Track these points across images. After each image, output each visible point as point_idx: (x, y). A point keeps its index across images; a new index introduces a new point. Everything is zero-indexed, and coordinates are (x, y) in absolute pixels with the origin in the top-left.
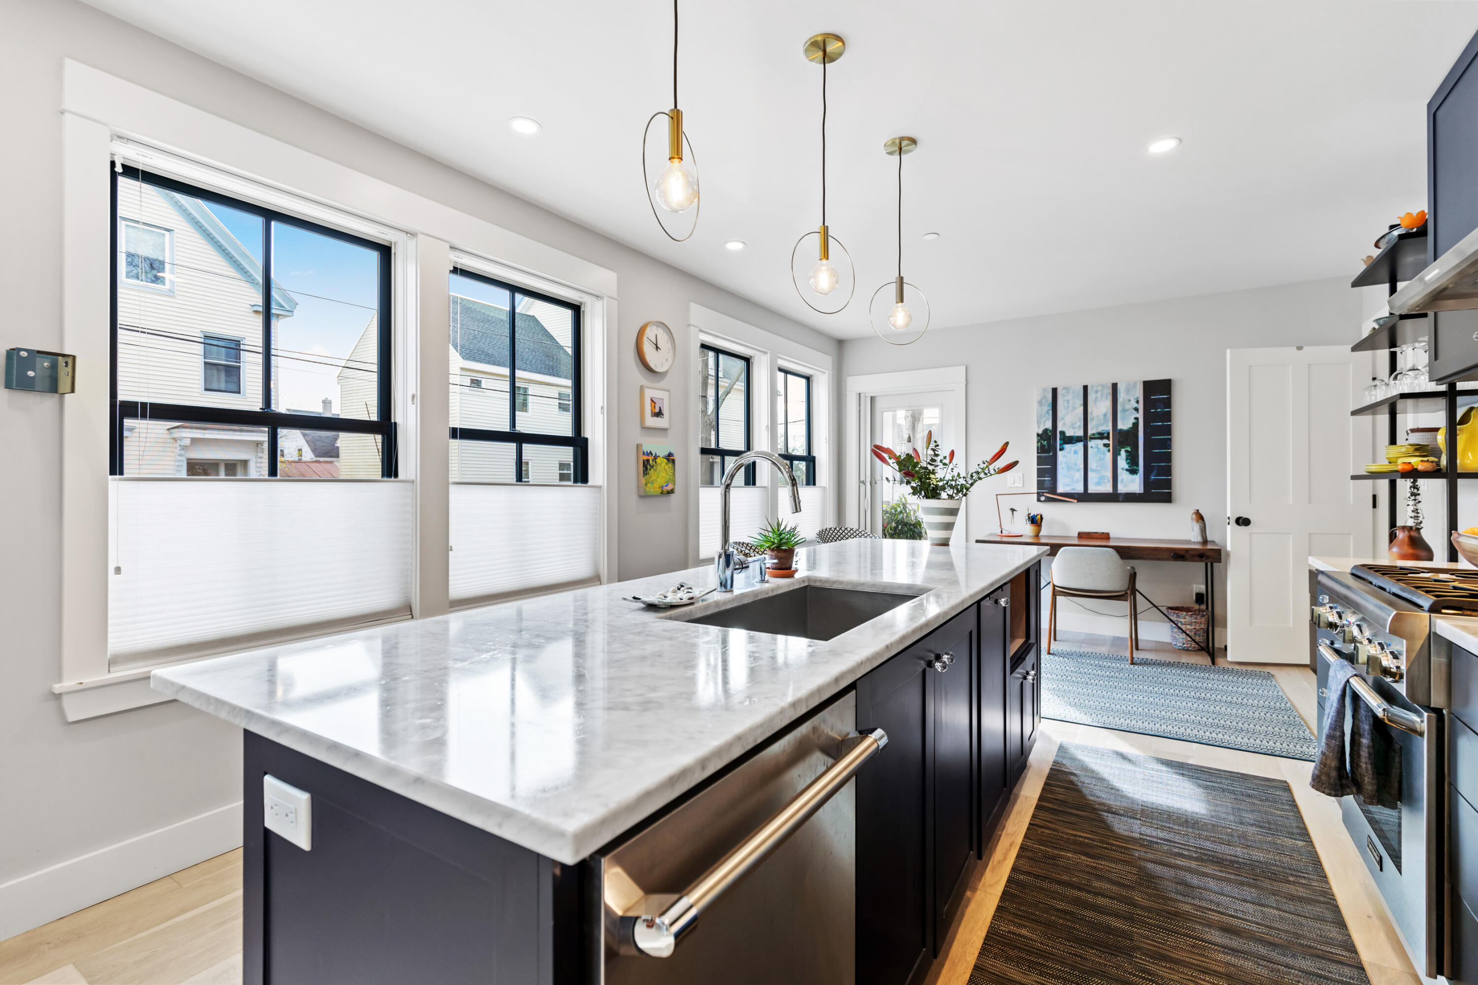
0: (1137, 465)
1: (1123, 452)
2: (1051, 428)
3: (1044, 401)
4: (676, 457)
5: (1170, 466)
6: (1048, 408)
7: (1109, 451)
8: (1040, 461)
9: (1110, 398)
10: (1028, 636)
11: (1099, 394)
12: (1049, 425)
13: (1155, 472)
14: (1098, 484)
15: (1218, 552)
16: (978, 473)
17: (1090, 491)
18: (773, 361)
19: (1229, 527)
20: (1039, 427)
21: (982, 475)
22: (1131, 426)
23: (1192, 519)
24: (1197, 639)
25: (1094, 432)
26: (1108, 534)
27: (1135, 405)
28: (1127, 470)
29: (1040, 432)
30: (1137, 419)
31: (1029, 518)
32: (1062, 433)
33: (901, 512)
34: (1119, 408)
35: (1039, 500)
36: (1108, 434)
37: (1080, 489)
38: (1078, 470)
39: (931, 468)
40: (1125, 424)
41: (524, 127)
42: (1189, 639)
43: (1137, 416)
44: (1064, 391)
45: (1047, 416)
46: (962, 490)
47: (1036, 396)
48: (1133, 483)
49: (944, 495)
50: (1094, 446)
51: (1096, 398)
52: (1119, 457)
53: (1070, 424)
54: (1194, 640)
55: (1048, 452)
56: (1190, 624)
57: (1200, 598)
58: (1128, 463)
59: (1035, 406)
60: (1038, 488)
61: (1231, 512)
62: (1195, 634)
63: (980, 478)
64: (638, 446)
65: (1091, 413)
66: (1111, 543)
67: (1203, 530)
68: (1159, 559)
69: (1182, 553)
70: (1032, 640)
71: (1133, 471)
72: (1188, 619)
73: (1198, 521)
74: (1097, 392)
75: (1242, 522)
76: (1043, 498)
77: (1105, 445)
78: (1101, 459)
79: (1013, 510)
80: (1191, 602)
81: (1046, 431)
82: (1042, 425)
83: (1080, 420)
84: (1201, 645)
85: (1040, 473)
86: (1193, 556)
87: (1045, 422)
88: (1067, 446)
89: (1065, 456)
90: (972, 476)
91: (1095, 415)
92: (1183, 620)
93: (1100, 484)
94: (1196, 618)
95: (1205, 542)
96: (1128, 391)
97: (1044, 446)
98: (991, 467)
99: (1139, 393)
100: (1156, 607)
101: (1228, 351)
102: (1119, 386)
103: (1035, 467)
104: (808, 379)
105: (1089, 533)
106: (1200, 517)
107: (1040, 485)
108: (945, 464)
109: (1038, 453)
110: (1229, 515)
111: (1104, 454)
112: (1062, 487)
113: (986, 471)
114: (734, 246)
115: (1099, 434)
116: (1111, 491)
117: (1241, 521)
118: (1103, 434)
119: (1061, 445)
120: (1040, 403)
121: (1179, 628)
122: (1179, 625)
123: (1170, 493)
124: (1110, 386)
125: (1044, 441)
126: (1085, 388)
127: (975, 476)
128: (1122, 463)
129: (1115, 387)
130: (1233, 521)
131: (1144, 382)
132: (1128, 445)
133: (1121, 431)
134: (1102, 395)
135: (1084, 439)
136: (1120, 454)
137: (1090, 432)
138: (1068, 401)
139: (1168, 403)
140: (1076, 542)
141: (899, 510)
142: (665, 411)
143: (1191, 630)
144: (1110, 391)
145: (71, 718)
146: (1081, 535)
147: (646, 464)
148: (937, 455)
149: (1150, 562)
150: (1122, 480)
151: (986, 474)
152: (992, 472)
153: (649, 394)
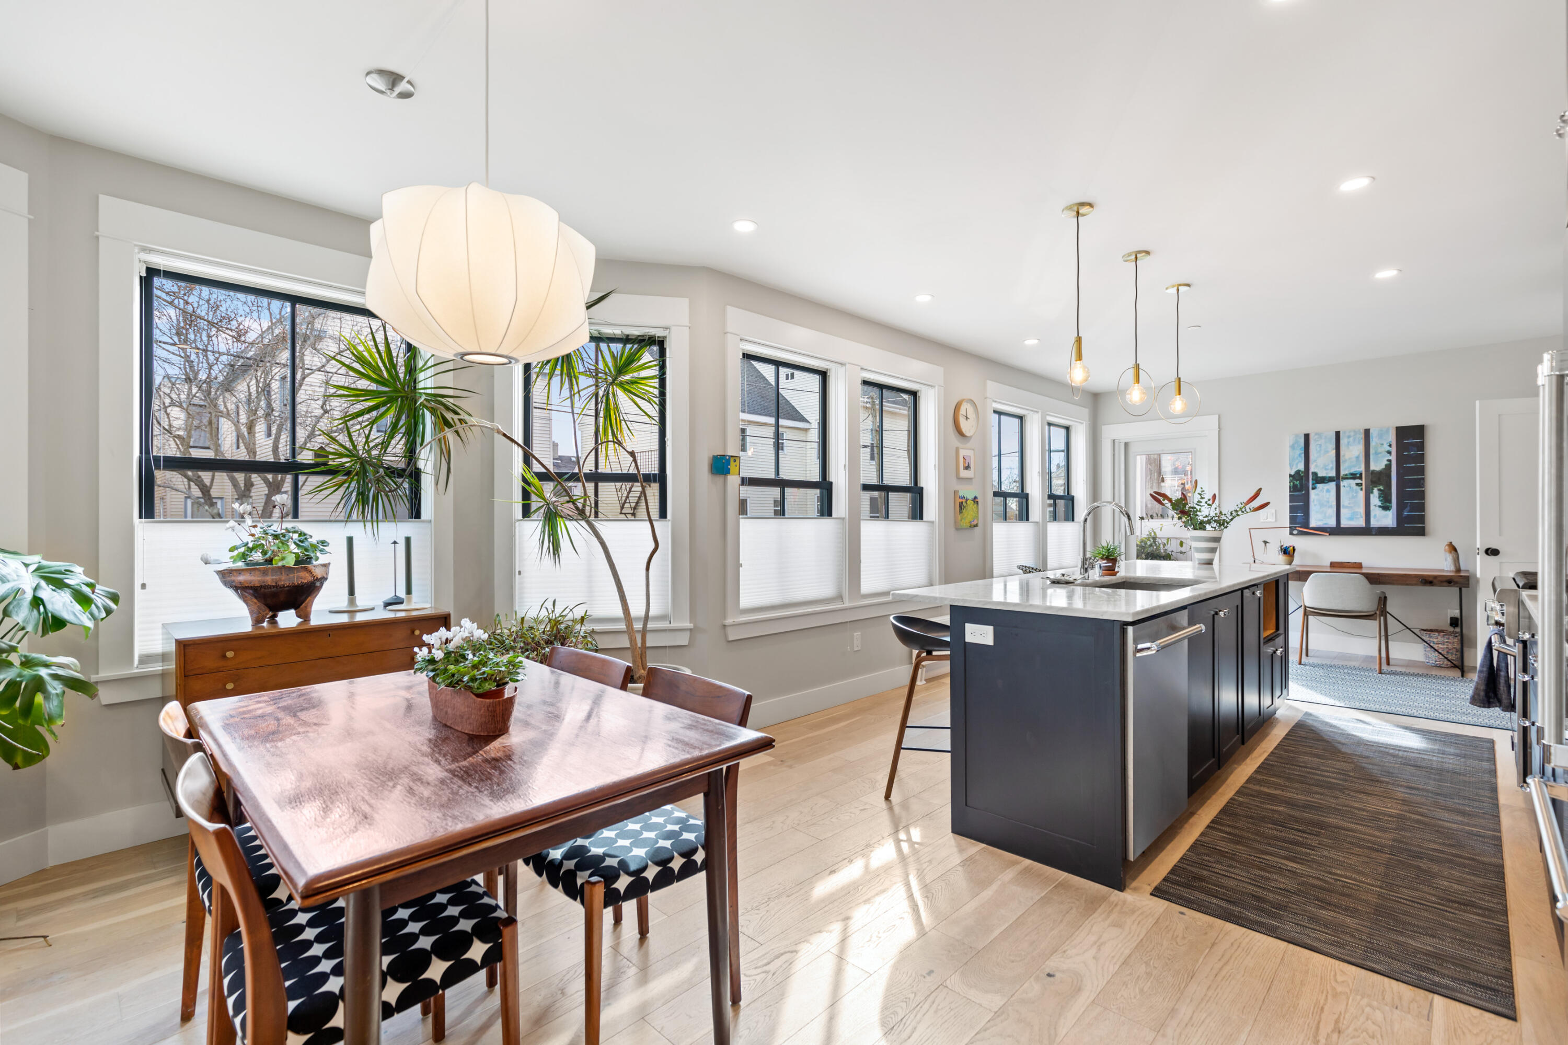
0: (1390, 502)
1: (1376, 491)
2: (1303, 470)
3: (1296, 445)
4: (979, 500)
5: (1423, 504)
6: (1300, 451)
7: (1362, 489)
8: (1292, 499)
9: (1362, 442)
10: (1277, 628)
11: (1351, 439)
12: (1301, 467)
13: (1408, 508)
14: (1351, 519)
15: (1467, 578)
16: (1236, 511)
17: (1342, 526)
18: (1043, 418)
19: (1478, 557)
20: (1291, 469)
21: (1240, 513)
22: (1384, 467)
23: (1445, 550)
24: (1450, 657)
25: (1347, 472)
26: (1361, 564)
27: (1388, 448)
28: (1380, 507)
29: (1293, 473)
30: (1390, 461)
31: (1281, 549)
32: (1315, 474)
33: (1151, 545)
34: (1372, 451)
35: (1291, 534)
36: (1361, 474)
37: (1332, 523)
38: (1331, 507)
39: (1198, 508)
40: (1377, 465)
41: (923, 298)
42: (1441, 657)
43: (1390, 458)
44: (1316, 436)
45: (1300, 459)
46: (1222, 524)
47: (1288, 441)
48: (1388, 519)
49: (1208, 527)
50: (1346, 485)
51: (1348, 443)
52: (1372, 496)
53: (1322, 464)
54: (1446, 658)
55: (1300, 490)
56: (1443, 643)
57: (1455, 622)
58: (1380, 501)
59: (1287, 450)
60: (1290, 523)
61: (1480, 543)
62: (1448, 652)
63: (1238, 515)
64: (955, 492)
65: (1344, 456)
66: (1364, 571)
67: (1457, 560)
68: (1407, 584)
69: (1431, 579)
70: (1281, 630)
71: (1386, 508)
72: (1440, 639)
73: (1451, 552)
74: (1349, 437)
75: (1492, 552)
76: (1295, 532)
77: (1357, 484)
78: (1353, 497)
79: (1265, 542)
80: (1445, 624)
81: (1298, 472)
82: (1294, 467)
83: (1332, 462)
84: (1454, 662)
85: (1292, 509)
86: (1442, 582)
87: (1297, 464)
88: (1318, 485)
89: (1317, 495)
90: (1232, 514)
91: (1347, 457)
92: (1435, 640)
93: (1353, 517)
94: (1449, 639)
95: (1458, 570)
96: (1380, 436)
97: (1297, 485)
98: (1247, 507)
99: (1392, 437)
100: (1410, 629)
101: (1477, 402)
102: (1371, 431)
103: (1287, 504)
104: (1067, 429)
105: (1341, 563)
106: (1453, 549)
107: (1293, 520)
108: (1209, 505)
109: (1290, 491)
110: (1478, 546)
111: (1357, 492)
112: (1315, 520)
113: (1243, 510)
114: (1031, 342)
115: (1352, 474)
116: (1364, 525)
117: (1489, 551)
118: (1356, 474)
119: (1313, 484)
120: (1293, 447)
121: (1432, 647)
122: (1432, 644)
123: (1424, 527)
124: (1362, 431)
125: (1297, 481)
126: (1338, 434)
127: (1234, 514)
128: (1375, 499)
129: (1367, 432)
130: (1482, 551)
131: (1398, 428)
132: (1380, 484)
133: (1373, 472)
134: (1354, 440)
135: (1337, 479)
136: (1372, 493)
137: (1342, 473)
138: (1320, 445)
139: (1421, 446)
140: (1329, 570)
141: (1149, 543)
142: (972, 466)
143: (1443, 649)
144: (1362, 436)
145: (730, 639)
146: (1333, 565)
147: (961, 504)
148: (1202, 498)
149: (1399, 587)
150: (1375, 516)
151: (1243, 512)
152: (1248, 510)
153: (962, 453)
